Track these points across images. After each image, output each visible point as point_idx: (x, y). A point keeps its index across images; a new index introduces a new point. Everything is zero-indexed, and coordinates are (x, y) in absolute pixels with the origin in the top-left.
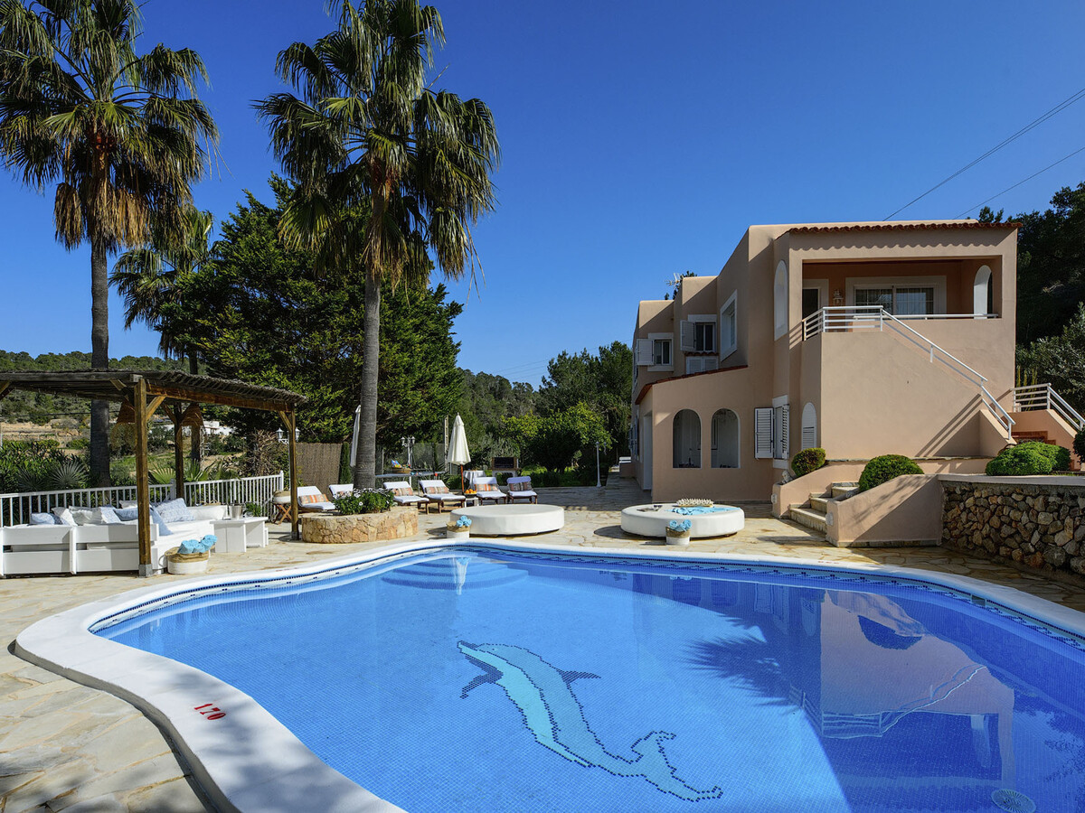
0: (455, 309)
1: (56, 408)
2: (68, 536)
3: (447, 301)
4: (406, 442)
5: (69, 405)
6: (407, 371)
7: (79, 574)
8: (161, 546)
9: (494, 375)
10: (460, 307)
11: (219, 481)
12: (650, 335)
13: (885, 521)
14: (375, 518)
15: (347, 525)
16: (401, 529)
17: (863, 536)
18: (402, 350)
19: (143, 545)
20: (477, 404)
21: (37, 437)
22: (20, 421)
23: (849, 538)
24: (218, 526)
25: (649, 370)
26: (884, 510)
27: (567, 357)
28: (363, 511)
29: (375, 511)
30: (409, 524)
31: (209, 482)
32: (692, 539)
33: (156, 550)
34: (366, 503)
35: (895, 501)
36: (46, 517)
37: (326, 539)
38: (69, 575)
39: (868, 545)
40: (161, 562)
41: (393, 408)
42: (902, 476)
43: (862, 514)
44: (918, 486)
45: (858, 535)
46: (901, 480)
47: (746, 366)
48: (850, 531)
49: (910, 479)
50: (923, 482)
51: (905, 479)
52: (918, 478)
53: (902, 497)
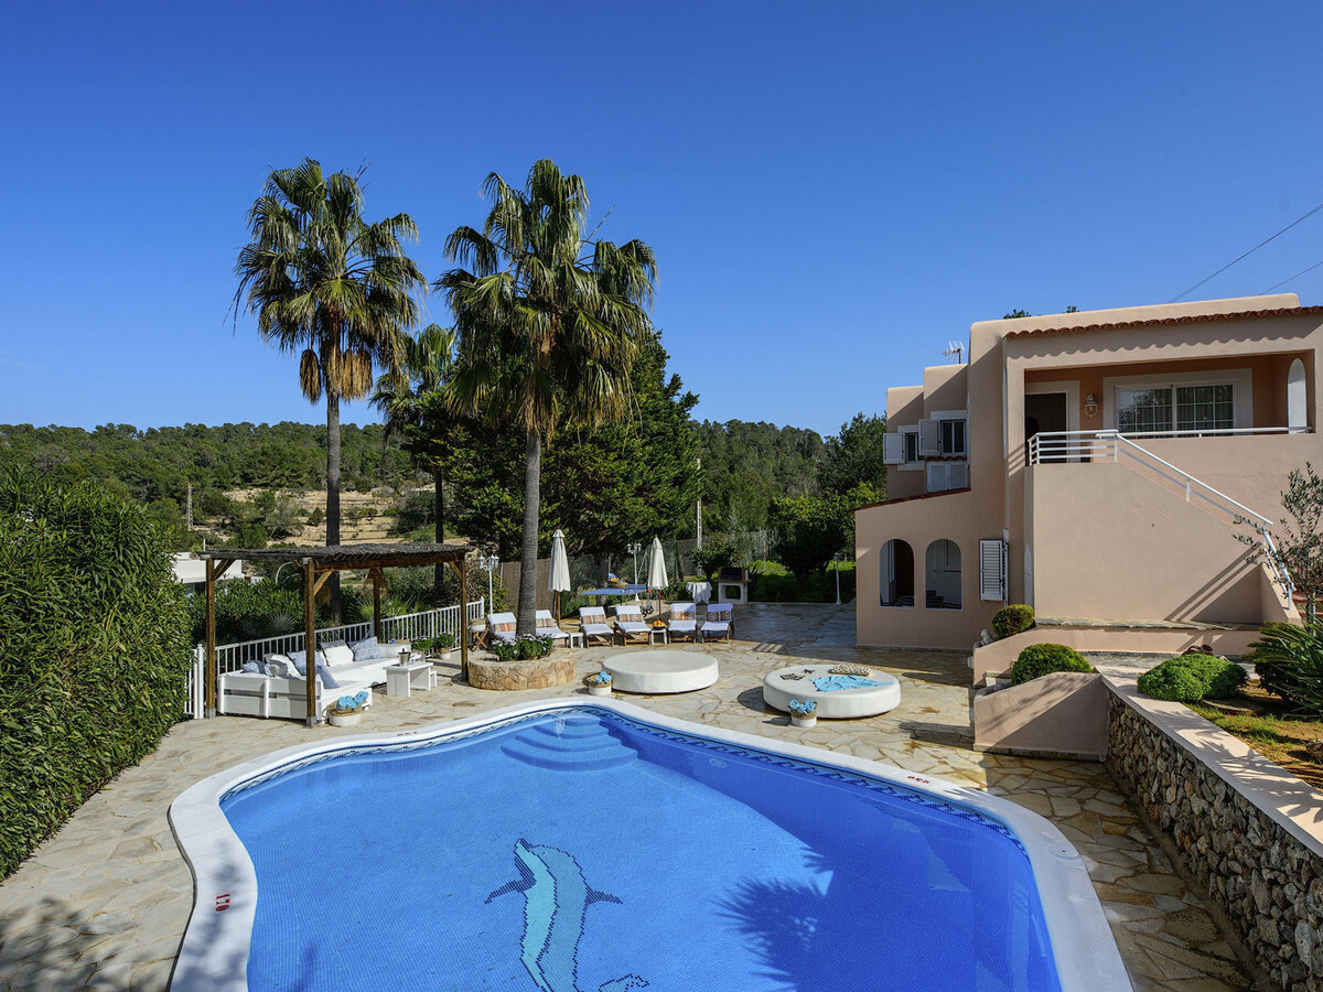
0: (690, 400)
1: (377, 477)
2: (263, 687)
3: (683, 391)
4: (632, 548)
5: (387, 473)
7: (270, 718)
8: (326, 698)
9: (802, 429)
10: (695, 398)
11: (416, 615)
12: (900, 428)
13: (1025, 729)
14: (527, 666)
15: (501, 673)
16: (552, 678)
17: (1004, 741)
18: (620, 457)
19: (310, 699)
20: (782, 464)
21: (360, 505)
22: (348, 490)
23: (987, 741)
24: (389, 672)
25: (899, 469)
26: (1025, 717)
27: (864, 420)
28: (520, 658)
29: (530, 657)
30: (562, 673)
31: (407, 616)
32: (819, 719)
33: (320, 704)
34: (522, 649)
35: (1040, 707)
36: (252, 665)
37: (483, 685)
38: (264, 718)
39: (1010, 753)
40: (325, 714)
41: (609, 520)
42: (1054, 675)
43: (1001, 716)
44: (1070, 690)
45: (998, 740)
46: (1049, 681)
47: (969, 489)
48: (989, 734)
49: (1061, 681)
50: (1078, 686)
51: (1054, 680)
52: (1072, 680)
53: (1049, 703)
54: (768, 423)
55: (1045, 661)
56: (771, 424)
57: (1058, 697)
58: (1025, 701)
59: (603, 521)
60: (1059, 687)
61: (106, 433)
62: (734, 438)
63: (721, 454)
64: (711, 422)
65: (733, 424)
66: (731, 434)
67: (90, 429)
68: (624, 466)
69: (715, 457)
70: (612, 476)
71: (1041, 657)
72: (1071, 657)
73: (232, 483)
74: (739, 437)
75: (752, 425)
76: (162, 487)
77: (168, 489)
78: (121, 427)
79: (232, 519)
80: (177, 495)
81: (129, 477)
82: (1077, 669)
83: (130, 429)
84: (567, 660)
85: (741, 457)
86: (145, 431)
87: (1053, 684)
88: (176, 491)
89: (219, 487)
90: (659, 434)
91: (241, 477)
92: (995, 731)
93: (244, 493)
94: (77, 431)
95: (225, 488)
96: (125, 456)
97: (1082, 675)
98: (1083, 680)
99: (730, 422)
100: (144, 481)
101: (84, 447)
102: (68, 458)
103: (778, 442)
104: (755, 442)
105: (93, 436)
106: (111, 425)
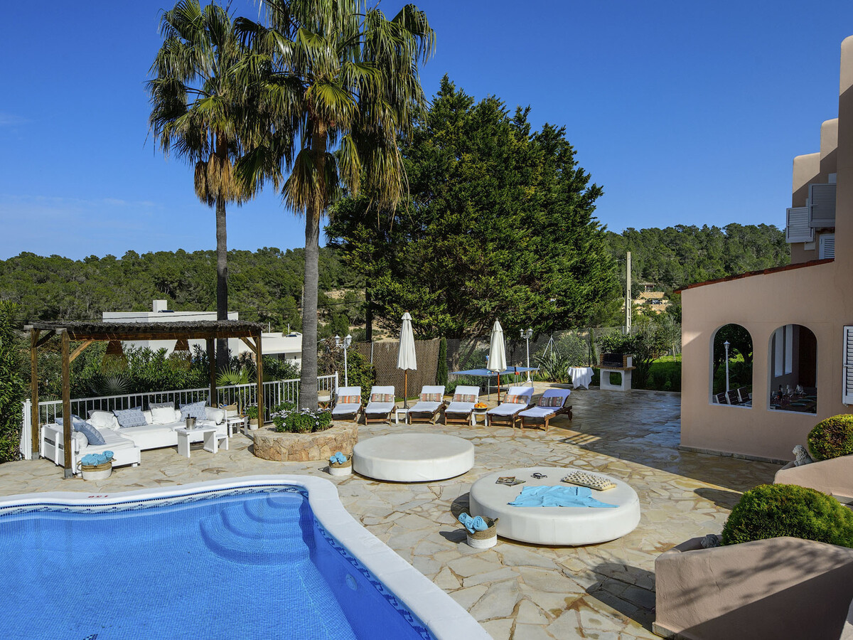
0: (595, 192)
2: (55, 438)
3: (589, 185)
4: (525, 333)
6: (508, 266)
10: (599, 190)
14: (289, 438)
15: (268, 444)
17: (695, 630)
19: (65, 454)
23: (672, 624)
25: (807, 248)
29: (300, 430)
30: (326, 448)
32: (503, 539)
35: (758, 587)
42: (781, 541)
43: (694, 590)
44: (810, 571)
45: (688, 626)
46: (772, 551)
47: (832, 260)
48: (674, 613)
49: (793, 553)
50: (824, 566)
51: (780, 549)
52: (813, 554)
53: (774, 584)
54: (768, 225)
55: (770, 515)
56: (772, 226)
57: (788, 578)
58: (734, 575)
59: (481, 307)
60: (790, 562)
61: (263, 253)
62: (732, 240)
63: (717, 255)
64: (710, 226)
65: (732, 228)
66: (730, 236)
67: (254, 251)
68: (505, 255)
69: (710, 258)
70: (491, 264)
71: (764, 506)
72: (819, 514)
73: (332, 286)
74: (737, 239)
75: (752, 228)
76: (288, 289)
77: (291, 290)
78: (271, 249)
79: (329, 310)
80: (296, 294)
81: (269, 282)
82: (826, 538)
83: (276, 250)
84: (333, 436)
85: (737, 257)
86: (285, 252)
87: (778, 556)
88: (296, 291)
89: (323, 288)
90: (550, 225)
91: (338, 281)
92: (684, 610)
93: (338, 292)
94: (247, 253)
95: (328, 290)
96: (270, 269)
97: (832, 549)
98: (835, 558)
99: (729, 226)
100: (278, 285)
101: (250, 263)
102: (240, 271)
103: (779, 243)
104: (753, 243)
105: (255, 256)
106: (265, 248)
